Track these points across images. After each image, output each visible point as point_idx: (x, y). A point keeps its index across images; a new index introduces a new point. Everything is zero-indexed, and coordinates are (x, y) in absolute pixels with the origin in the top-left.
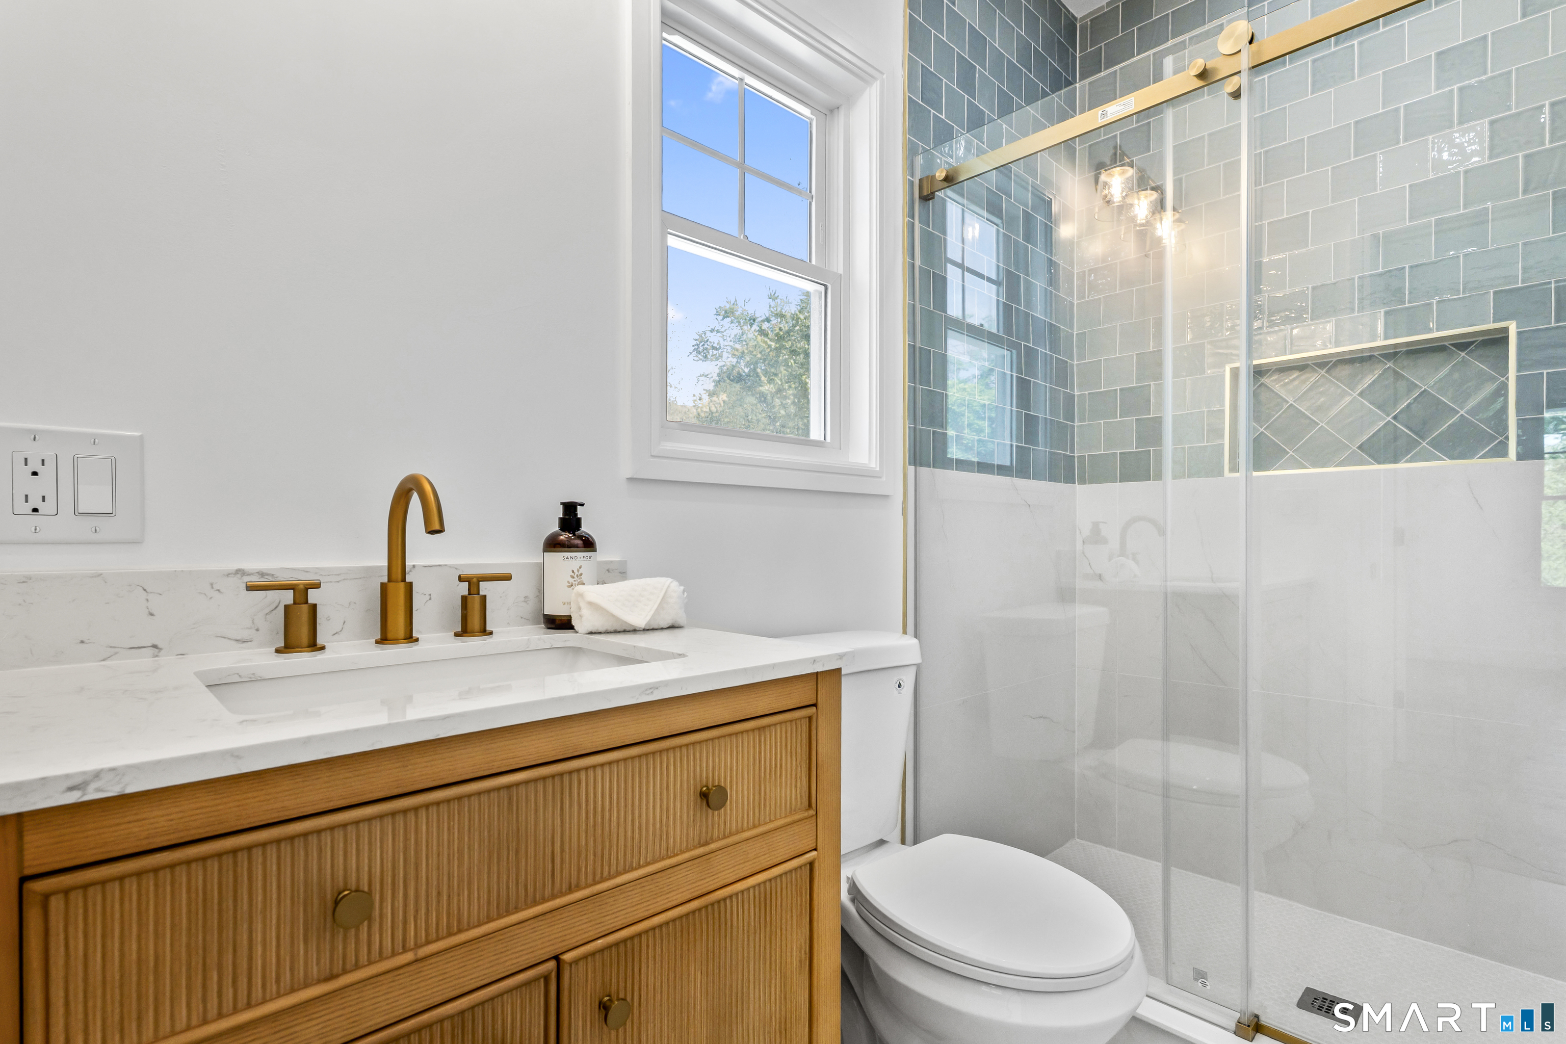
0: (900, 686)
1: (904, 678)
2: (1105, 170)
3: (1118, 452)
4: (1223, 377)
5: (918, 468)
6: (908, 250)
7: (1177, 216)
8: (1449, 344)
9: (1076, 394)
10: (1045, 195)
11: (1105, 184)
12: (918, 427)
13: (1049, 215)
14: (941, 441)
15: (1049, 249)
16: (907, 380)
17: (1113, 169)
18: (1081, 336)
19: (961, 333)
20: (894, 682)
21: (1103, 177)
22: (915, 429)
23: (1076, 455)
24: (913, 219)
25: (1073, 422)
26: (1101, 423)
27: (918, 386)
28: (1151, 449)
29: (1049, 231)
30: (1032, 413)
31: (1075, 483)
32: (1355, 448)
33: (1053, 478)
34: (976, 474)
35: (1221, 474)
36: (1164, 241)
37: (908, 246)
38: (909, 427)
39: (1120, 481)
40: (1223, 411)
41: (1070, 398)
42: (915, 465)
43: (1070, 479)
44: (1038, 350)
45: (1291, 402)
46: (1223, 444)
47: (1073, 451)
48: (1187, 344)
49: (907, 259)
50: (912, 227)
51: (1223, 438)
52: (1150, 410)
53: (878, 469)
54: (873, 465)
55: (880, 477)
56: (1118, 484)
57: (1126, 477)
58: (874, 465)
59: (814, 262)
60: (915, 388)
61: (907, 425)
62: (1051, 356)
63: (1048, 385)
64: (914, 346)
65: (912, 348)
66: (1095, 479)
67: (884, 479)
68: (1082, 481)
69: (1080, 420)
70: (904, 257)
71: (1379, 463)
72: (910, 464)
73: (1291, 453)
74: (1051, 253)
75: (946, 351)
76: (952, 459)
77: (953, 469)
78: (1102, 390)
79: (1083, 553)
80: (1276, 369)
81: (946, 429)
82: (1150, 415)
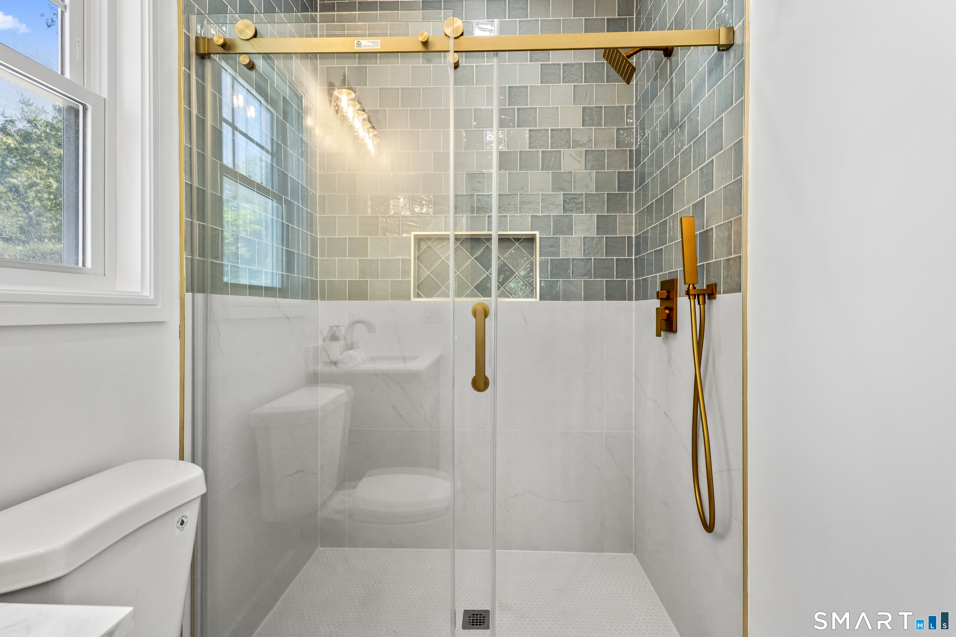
0: (182, 523)
1: (187, 514)
2: (338, 88)
3: (347, 280)
4: (410, 238)
5: (195, 294)
6: (184, 96)
7: (376, 132)
8: (512, 238)
9: (318, 237)
10: (299, 92)
11: (338, 98)
12: (195, 258)
13: (300, 106)
14: (218, 270)
15: (300, 131)
16: (184, 214)
17: (343, 90)
18: (322, 197)
19: (235, 181)
20: (176, 521)
21: (336, 93)
22: (192, 260)
23: (318, 280)
24: (190, 70)
25: (317, 257)
26: (336, 259)
27: (195, 221)
28: (368, 280)
29: (300, 118)
30: (290, 249)
31: (318, 300)
32: (473, 288)
33: (304, 297)
34: (248, 296)
35: (409, 299)
36: (368, 146)
37: (184, 94)
38: (186, 258)
39: (348, 300)
40: (410, 260)
41: (314, 240)
42: (192, 291)
43: (314, 297)
44: (294, 203)
45: (443, 258)
46: (410, 281)
47: (316, 277)
48: (389, 215)
49: (183, 105)
50: (188, 78)
51: (410, 277)
52: (367, 255)
53: (152, 297)
54: (146, 293)
55: (155, 305)
56: (347, 301)
57: (352, 298)
58: (148, 293)
59: (67, 75)
60: (192, 223)
61: (185, 256)
62: (302, 208)
63: (301, 229)
64: (191, 185)
65: (190, 187)
66: (331, 298)
67: (159, 307)
68: (323, 298)
69: (321, 256)
70: (180, 102)
71: (484, 296)
72: (187, 291)
73: (443, 288)
74: (302, 133)
75: (222, 193)
76: (227, 284)
77: (228, 294)
78: (337, 237)
79: (324, 348)
80: (436, 238)
81: (222, 260)
82: (367, 257)
